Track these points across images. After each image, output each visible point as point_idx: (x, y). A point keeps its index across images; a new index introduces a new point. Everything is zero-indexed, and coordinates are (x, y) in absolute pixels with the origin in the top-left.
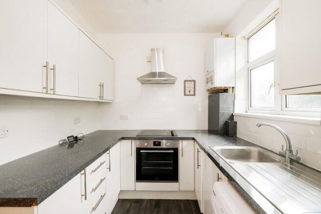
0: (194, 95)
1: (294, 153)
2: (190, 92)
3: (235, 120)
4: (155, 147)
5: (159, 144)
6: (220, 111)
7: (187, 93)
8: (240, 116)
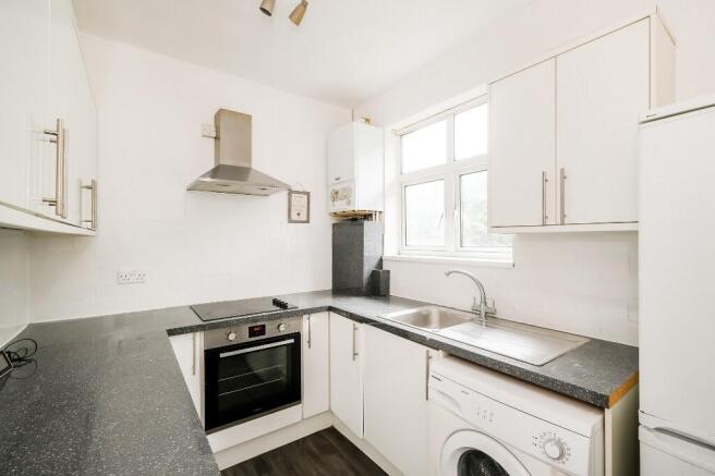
0: (308, 222)
1: (490, 304)
2: (299, 214)
3: (385, 268)
4: (253, 339)
5: (262, 330)
6: (366, 254)
7: (294, 217)
8: (394, 260)
